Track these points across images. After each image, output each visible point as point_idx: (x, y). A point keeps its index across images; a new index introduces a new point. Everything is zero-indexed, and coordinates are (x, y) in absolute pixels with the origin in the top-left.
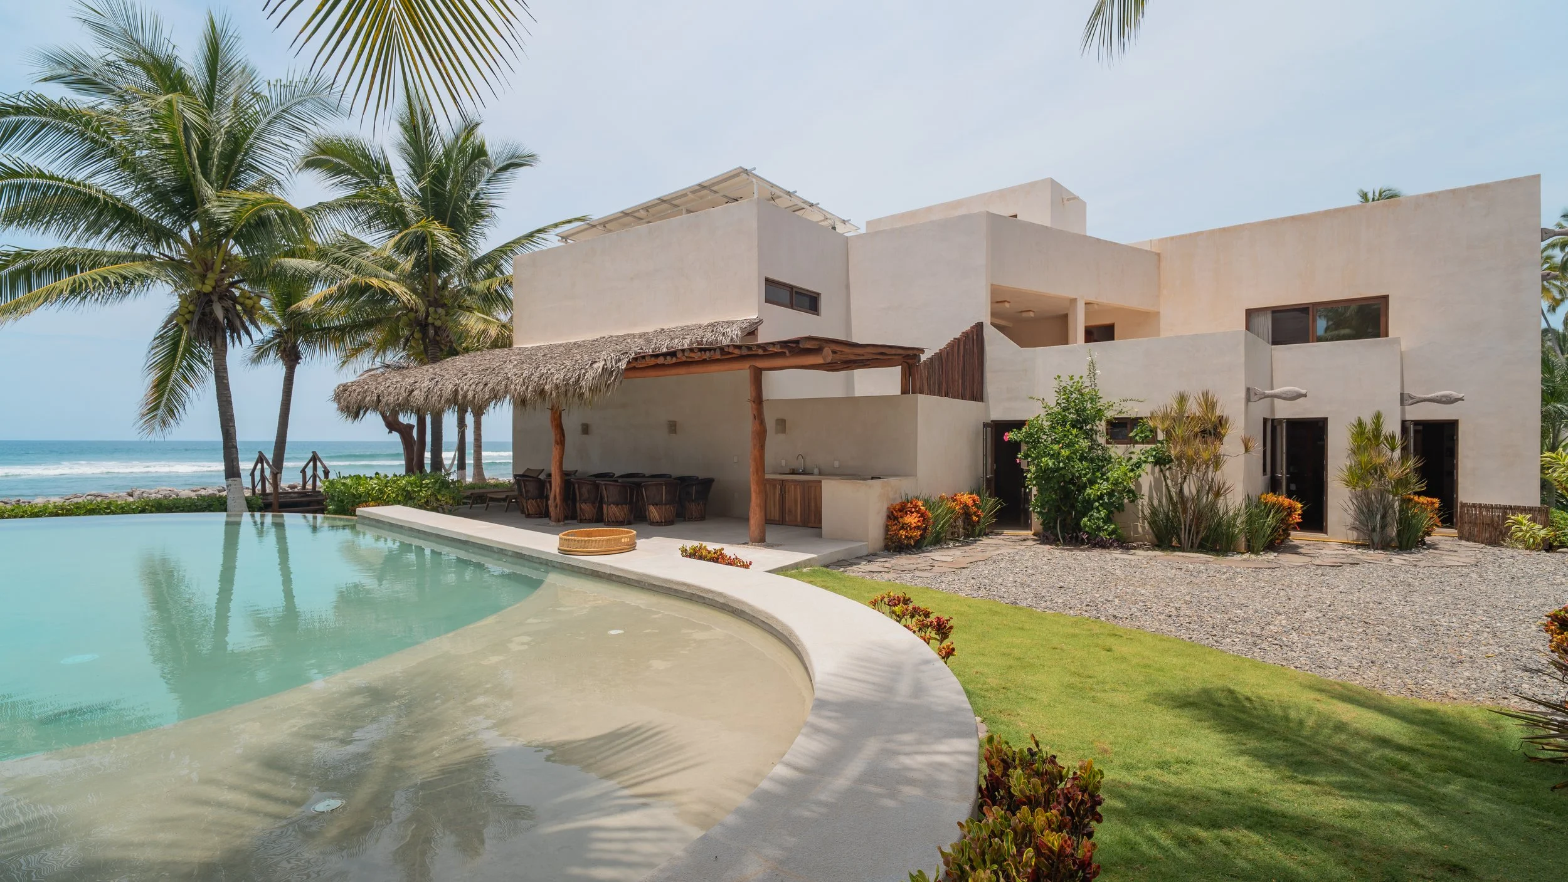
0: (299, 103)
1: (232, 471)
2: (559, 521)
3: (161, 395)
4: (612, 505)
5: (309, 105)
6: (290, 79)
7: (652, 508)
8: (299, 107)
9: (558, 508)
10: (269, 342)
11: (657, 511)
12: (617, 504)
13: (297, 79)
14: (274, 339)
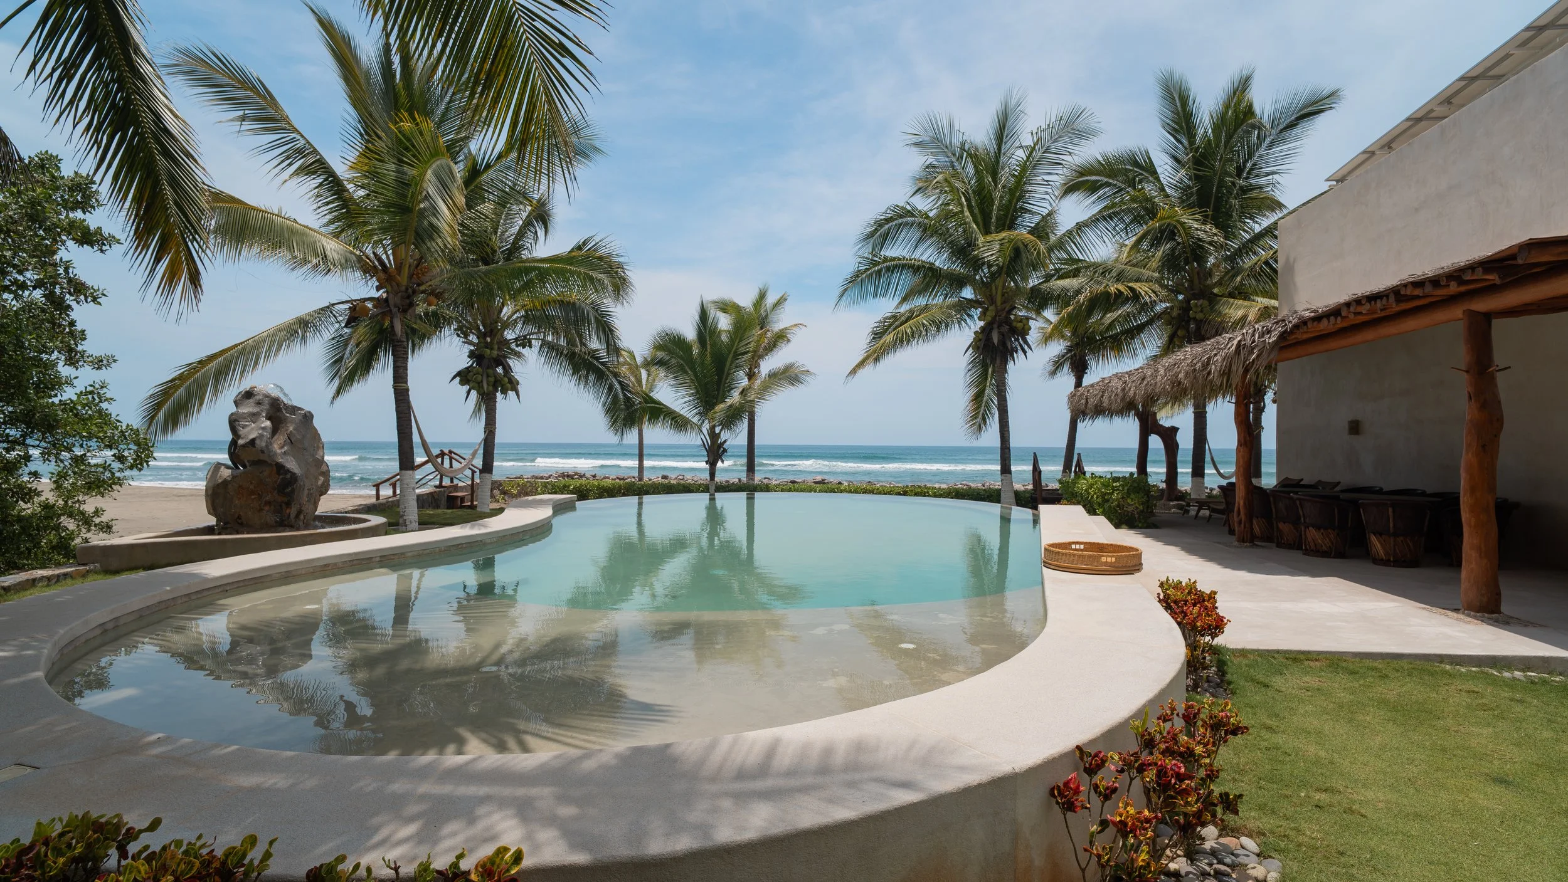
0: (1057, 140)
1: (1006, 470)
2: (1243, 541)
3: (979, 407)
4: (1311, 528)
5: (1064, 139)
6: (1048, 123)
7: (1373, 538)
8: (1056, 144)
9: (1242, 526)
10: (1063, 356)
11: (1381, 544)
12: (1318, 528)
13: (1053, 119)
14: (1067, 353)
